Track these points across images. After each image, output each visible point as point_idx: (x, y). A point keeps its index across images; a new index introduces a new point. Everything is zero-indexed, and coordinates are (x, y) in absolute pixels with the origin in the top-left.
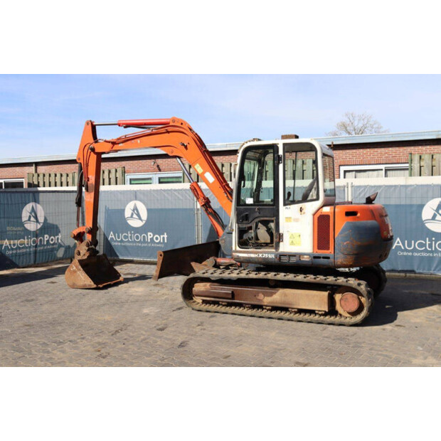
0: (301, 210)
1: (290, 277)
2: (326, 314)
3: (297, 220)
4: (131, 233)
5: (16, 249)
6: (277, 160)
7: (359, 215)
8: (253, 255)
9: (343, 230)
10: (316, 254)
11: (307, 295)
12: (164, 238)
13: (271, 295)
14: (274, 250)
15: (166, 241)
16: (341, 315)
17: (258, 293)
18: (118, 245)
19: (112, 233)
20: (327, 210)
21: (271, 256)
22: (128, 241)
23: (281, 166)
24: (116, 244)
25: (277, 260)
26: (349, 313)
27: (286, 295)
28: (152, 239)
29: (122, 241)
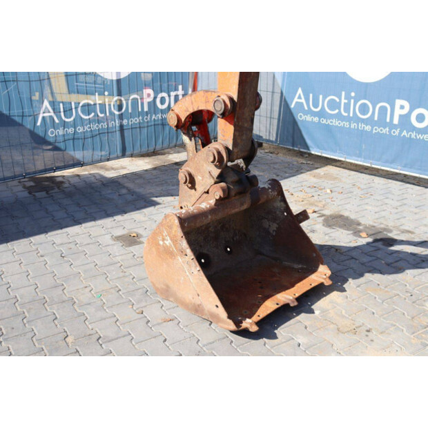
4: (348, 97)
5: (74, 125)
19: (300, 91)
22: (339, 116)
24: (309, 118)
28: (405, 119)
29: (322, 114)
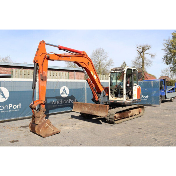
0: (136, 87)
3: (135, 90)
10: (138, 99)
15: (20, 108)
17: (128, 114)
21: (132, 101)
23: (133, 75)
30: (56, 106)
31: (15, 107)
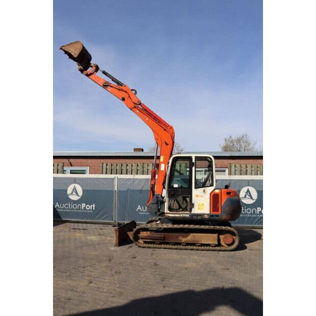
0: (204, 191)
1: (197, 227)
2: (216, 246)
3: (202, 196)
4: (71, 204)
6: (192, 164)
7: (232, 194)
8: (177, 215)
9: (226, 202)
10: (212, 214)
11: (206, 236)
12: (92, 207)
13: (186, 237)
14: (189, 213)
15: (94, 209)
16: (223, 246)
17: (179, 236)
18: (61, 211)
20: (217, 191)
21: (188, 216)
22: (69, 209)
23: (194, 168)
24: (60, 210)
25: (190, 218)
26: (227, 244)
27: (194, 236)
28: (85, 208)
29: (64, 209)
30: (142, 213)
31: (88, 207)
